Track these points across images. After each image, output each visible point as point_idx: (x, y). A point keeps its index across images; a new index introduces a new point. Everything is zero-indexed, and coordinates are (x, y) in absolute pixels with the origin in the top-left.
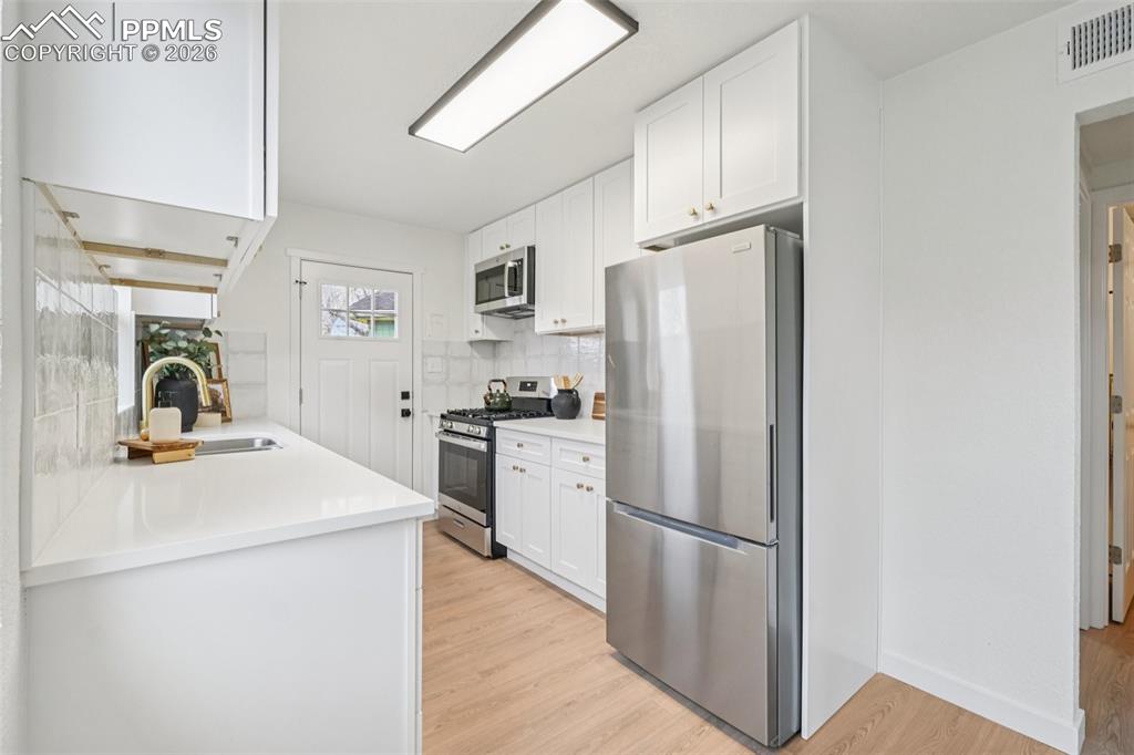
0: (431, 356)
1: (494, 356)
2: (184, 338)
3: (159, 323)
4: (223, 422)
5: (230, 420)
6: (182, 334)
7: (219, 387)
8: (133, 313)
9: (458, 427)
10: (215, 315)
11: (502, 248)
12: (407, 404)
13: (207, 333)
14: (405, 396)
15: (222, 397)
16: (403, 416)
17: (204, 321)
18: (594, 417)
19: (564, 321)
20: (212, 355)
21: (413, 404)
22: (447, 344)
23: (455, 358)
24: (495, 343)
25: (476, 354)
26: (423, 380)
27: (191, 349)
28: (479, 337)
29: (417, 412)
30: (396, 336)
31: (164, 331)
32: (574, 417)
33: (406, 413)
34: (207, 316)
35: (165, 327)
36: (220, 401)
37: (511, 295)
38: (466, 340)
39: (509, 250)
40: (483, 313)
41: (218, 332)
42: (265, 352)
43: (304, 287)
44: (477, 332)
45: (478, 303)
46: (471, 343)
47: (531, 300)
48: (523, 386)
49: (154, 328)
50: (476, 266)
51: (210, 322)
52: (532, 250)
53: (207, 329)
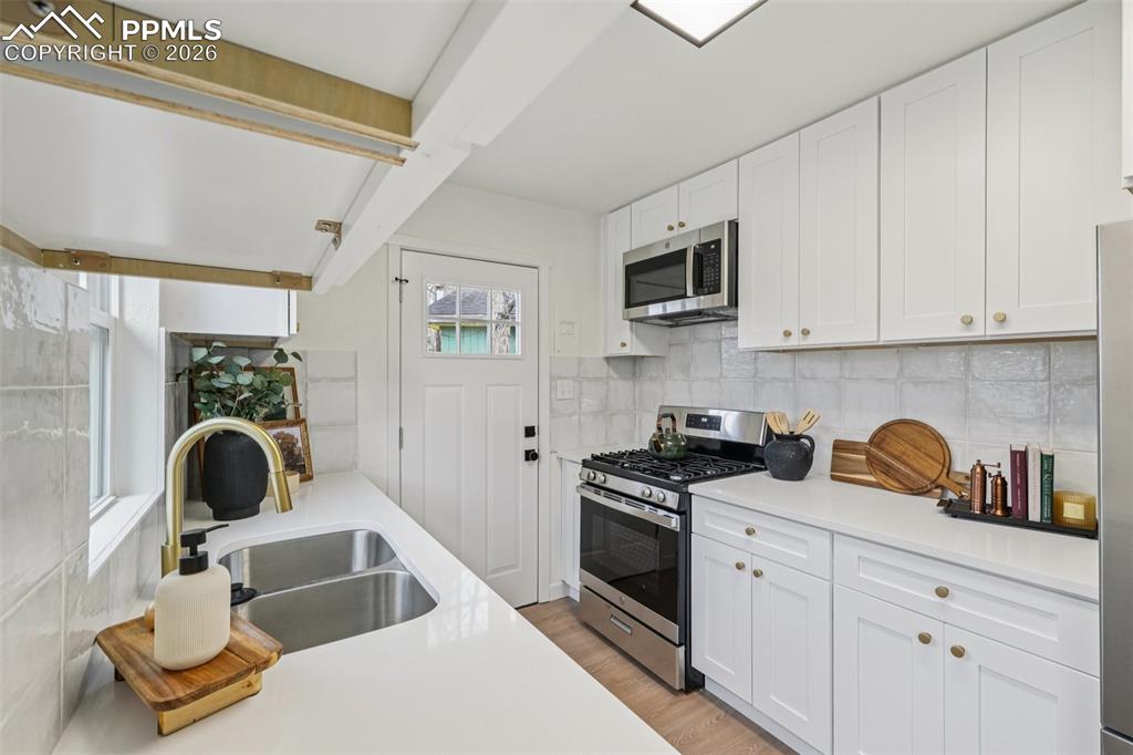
0: (560, 378)
1: (634, 376)
2: (248, 368)
3: (208, 347)
4: (301, 481)
5: (310, 478)
6: (244, 361)
7: (295, 431)
8: (163, 329)
9: (614, 482)
10: (293, 330)
11: (671, 228)
12: (531, 444)
13: (281, 356)
14: (530, 432)
15: (300, 444)
16: (527, 459)
17: (275, 339)
18: (833, 478)
19: (806, 332)
20: (287, 391)
21: (538, 443)
22: (580, 360)
23: (589, 380)
24: (635, 359)
25: (612, 373)
26: (552, 411)
27: (258, 385)
28: (626, 351)
29: (544, 454)
30: (519, 352)
31: (215, 360)
32: (800, 477)
33: (531, 456)
34: (282, 332)
35: (217, 352)
36: (297, 452)
37: (697, 293)
38: (603, 355)
39: (683, 230)
40: (631, 320)
41: (296, 355)
42: (356, 377)
43: (405, 286)
44: (624, 345)
45: (628, 305)
46: (608, 359)
47: (734, 301)
48: (694, 421)
49: (200, 353)
50: (626, 255)
51: (286, 340)
52: (734, 226)
53: (281, 350)
